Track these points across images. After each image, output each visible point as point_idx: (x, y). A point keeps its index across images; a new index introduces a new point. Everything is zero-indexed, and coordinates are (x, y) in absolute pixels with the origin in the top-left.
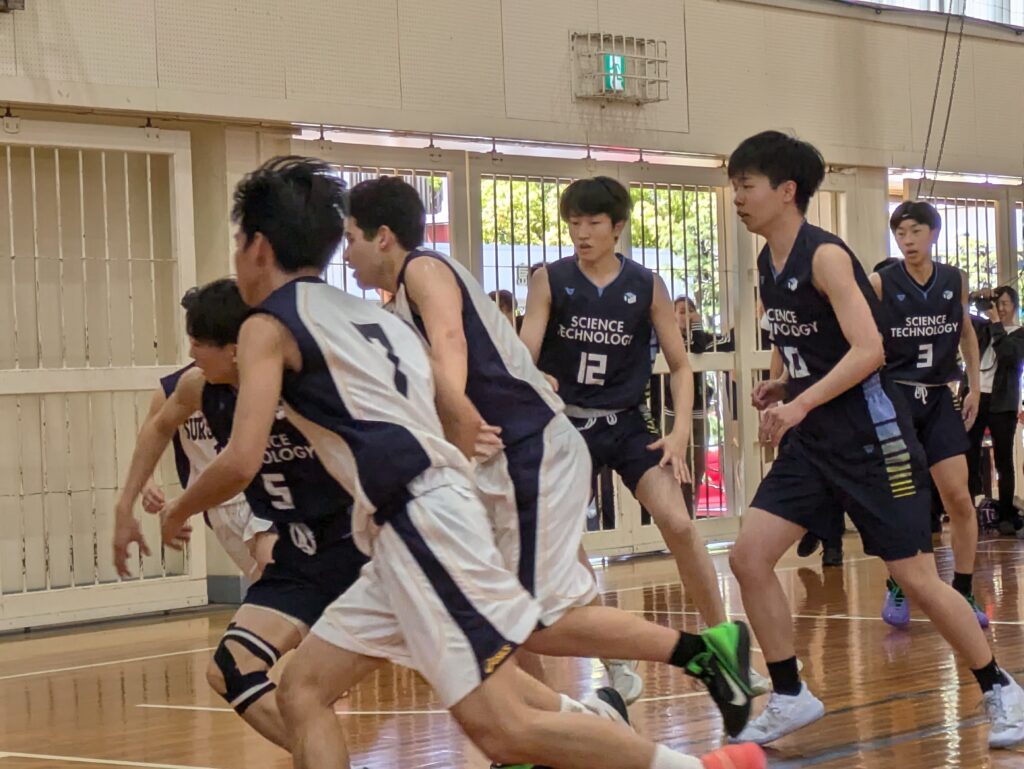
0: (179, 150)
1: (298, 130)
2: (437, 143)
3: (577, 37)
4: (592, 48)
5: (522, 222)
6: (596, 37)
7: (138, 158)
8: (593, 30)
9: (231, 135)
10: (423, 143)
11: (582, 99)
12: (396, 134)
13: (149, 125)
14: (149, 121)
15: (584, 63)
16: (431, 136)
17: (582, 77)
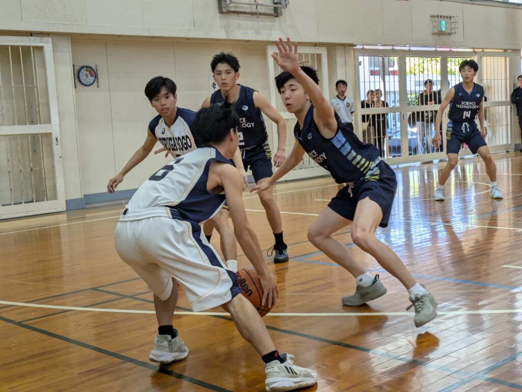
0: (323, 52)
1: (355, 46)
2: (395, 48)
3: (433, 16)
4: (436, 19)
5: (417, 69)
6: (438, 16)
7: (313, 55)
8: (436, 14)
9: (338, 47)
10: (391, 48)
11: (434, 34)
12: (382, 45)
13: (316, 46)
14: (315, 45)
15: (434, 24)
16: (393, 46)
17: (434, 27)
